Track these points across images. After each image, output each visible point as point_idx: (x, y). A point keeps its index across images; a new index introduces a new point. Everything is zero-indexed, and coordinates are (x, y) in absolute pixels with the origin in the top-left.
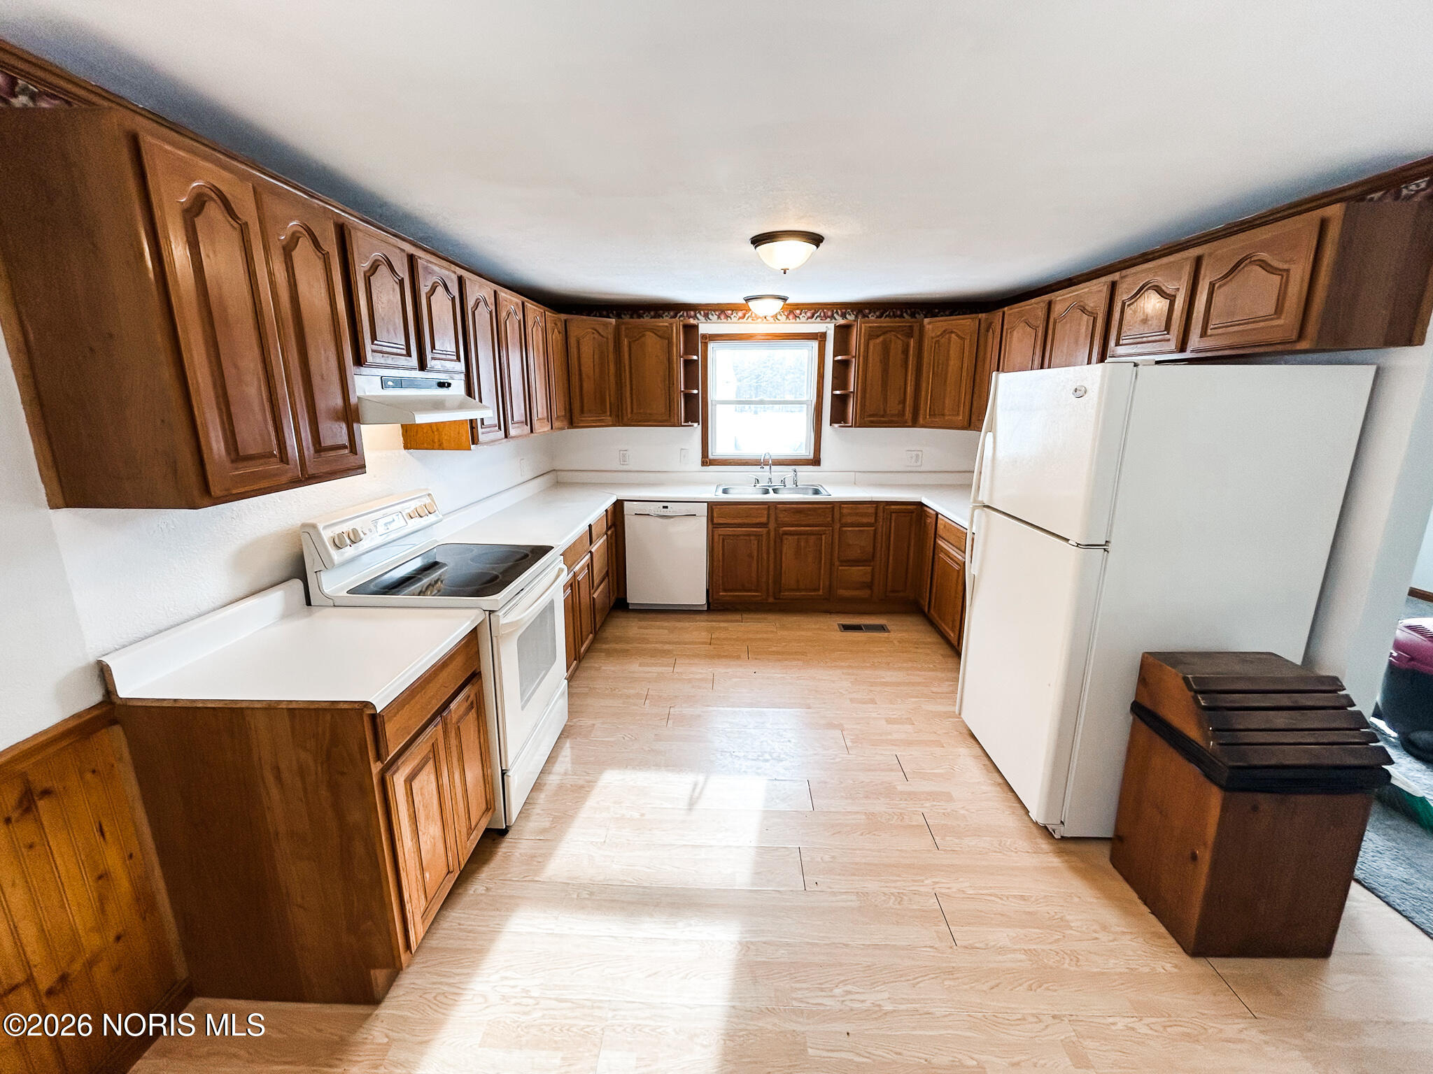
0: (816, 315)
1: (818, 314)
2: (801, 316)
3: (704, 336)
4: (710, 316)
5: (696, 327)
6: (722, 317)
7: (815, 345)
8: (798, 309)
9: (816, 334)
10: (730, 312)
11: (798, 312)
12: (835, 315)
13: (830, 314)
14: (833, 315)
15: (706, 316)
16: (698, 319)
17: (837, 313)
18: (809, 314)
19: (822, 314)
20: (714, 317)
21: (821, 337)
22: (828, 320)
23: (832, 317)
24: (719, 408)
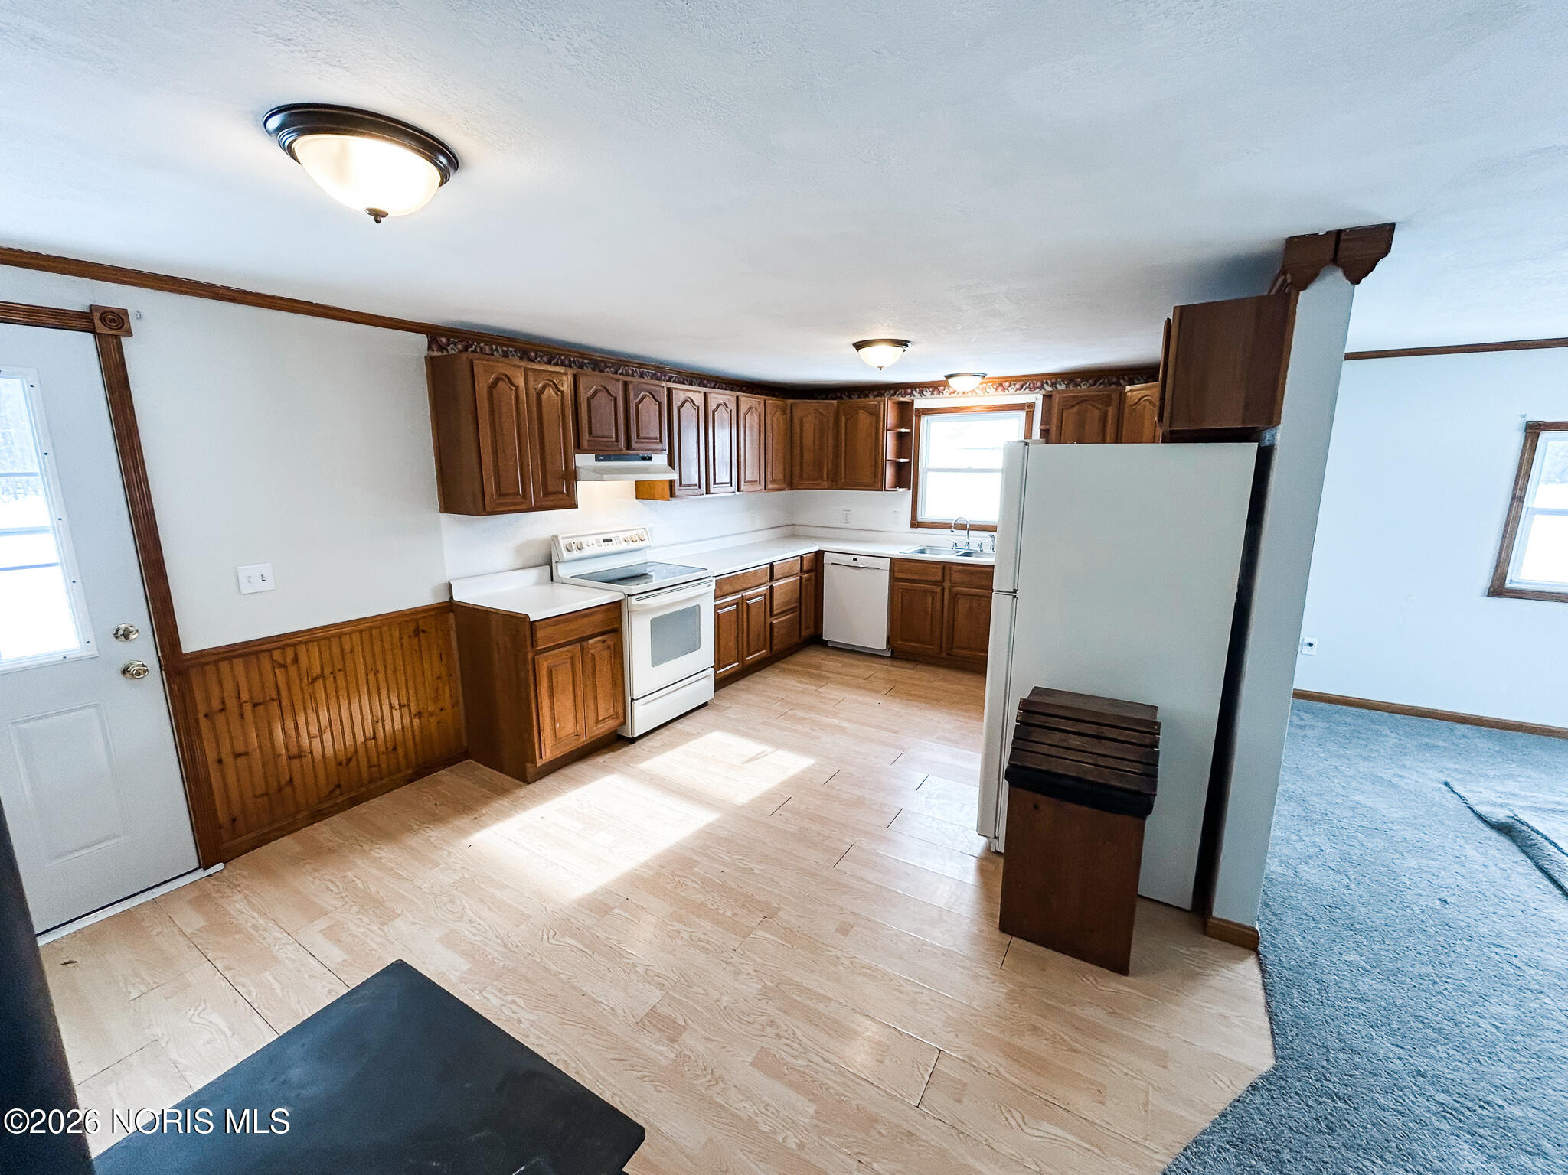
0: (1025, 387)
1: (1027, 385)
2: (1009, 389)
3: (917, 410)
4: (924, 393)
5: (912, 403)
6: (935, 393)
7: (1022, 415)
8: (1006, 382)
9: (1024, 404)
10: (942, 388)
11: (1007, 384)
12: (1045, 385)
13: (1039, 384)
14: (1042, 385)
15: (921, 393)
16: (914, 396)
17: (1047, 383)
18: (1018, 386)
19: (1031, 386)
20: (927, 394)
21: (1030, 408)
22: (1038, 390)
23: (1042, 387)
24: (930, 475)
